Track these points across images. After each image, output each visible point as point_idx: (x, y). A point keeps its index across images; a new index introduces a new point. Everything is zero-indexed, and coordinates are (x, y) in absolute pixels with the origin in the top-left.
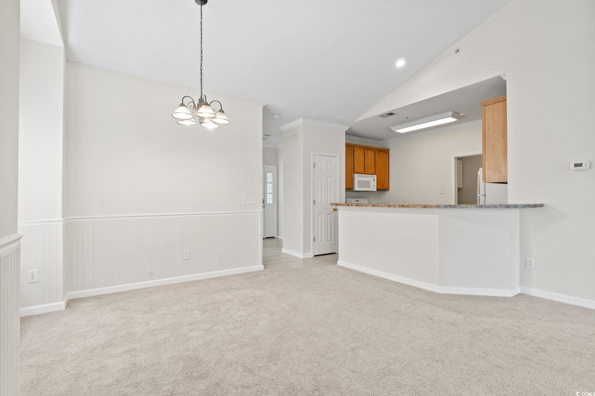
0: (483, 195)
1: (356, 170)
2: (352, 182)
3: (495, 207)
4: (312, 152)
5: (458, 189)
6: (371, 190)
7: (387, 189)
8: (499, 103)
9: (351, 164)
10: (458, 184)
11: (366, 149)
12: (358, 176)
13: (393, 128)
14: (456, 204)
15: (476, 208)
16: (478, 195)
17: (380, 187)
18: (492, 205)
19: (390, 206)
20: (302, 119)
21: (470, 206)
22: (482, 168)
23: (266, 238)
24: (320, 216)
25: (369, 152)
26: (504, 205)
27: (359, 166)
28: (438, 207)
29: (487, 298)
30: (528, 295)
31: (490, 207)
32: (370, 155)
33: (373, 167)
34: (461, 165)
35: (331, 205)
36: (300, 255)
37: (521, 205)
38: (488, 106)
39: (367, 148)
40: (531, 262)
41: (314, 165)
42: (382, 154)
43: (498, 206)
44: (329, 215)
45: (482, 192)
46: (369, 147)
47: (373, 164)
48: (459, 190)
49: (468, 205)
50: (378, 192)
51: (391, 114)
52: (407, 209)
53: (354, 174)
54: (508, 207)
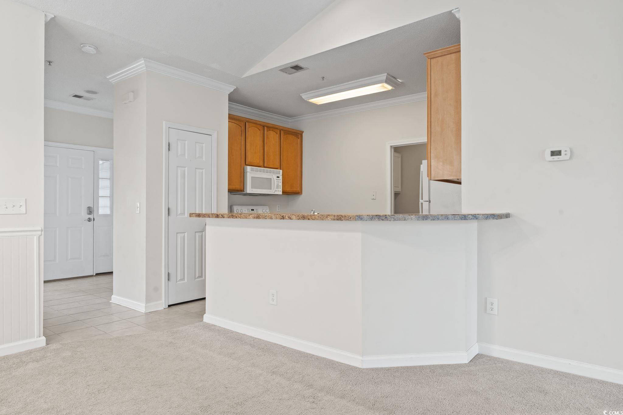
0: (427, 201)
1: (249, 160)
2: (242, 178)
3: (446, 217)
4: (164, 122)
5: (395, 193)
6: (274, 194)
7: (298, 193)
8: (450, 55)
9: (241, 150)
10: (395, 187)
11: (265, 127)
12: (252, 170)
13: (304, 96)
14: (391, 213)
15: (418, 220)
16: (421, 201)
17: (288, 189)
18: (442, 215)
19: (283, 218)
20: (143, 61)
21: (409, 217)
22: (427, 161)
23: (97, 274)
24: (179, 236)
25: (271, 132)
26: (458, 215)
27: (253, 154)
28: (360, 218)
29: (433, 369)
30: (489, 357)
31: (438, 219)
32: (273, 137)
33: (278, 157)
34: (400, 159)
35: (190, 216)
36: (141, 307)
37: (483, 215)
38: (434, 59)
39: (268, 127)
40: (492, 304)
41: (169, 146)
42: (291, 137)
43: (450, 217)
44: (197, 234)
45: (426, 197)
46: (271, 126)
47: (278, 153)
48: (396, 195)
49: (406, 216)
50: (285, 197)
51: (297, 68)
52: (311, 222)
53: (245, 167)
54: (464, 217)
